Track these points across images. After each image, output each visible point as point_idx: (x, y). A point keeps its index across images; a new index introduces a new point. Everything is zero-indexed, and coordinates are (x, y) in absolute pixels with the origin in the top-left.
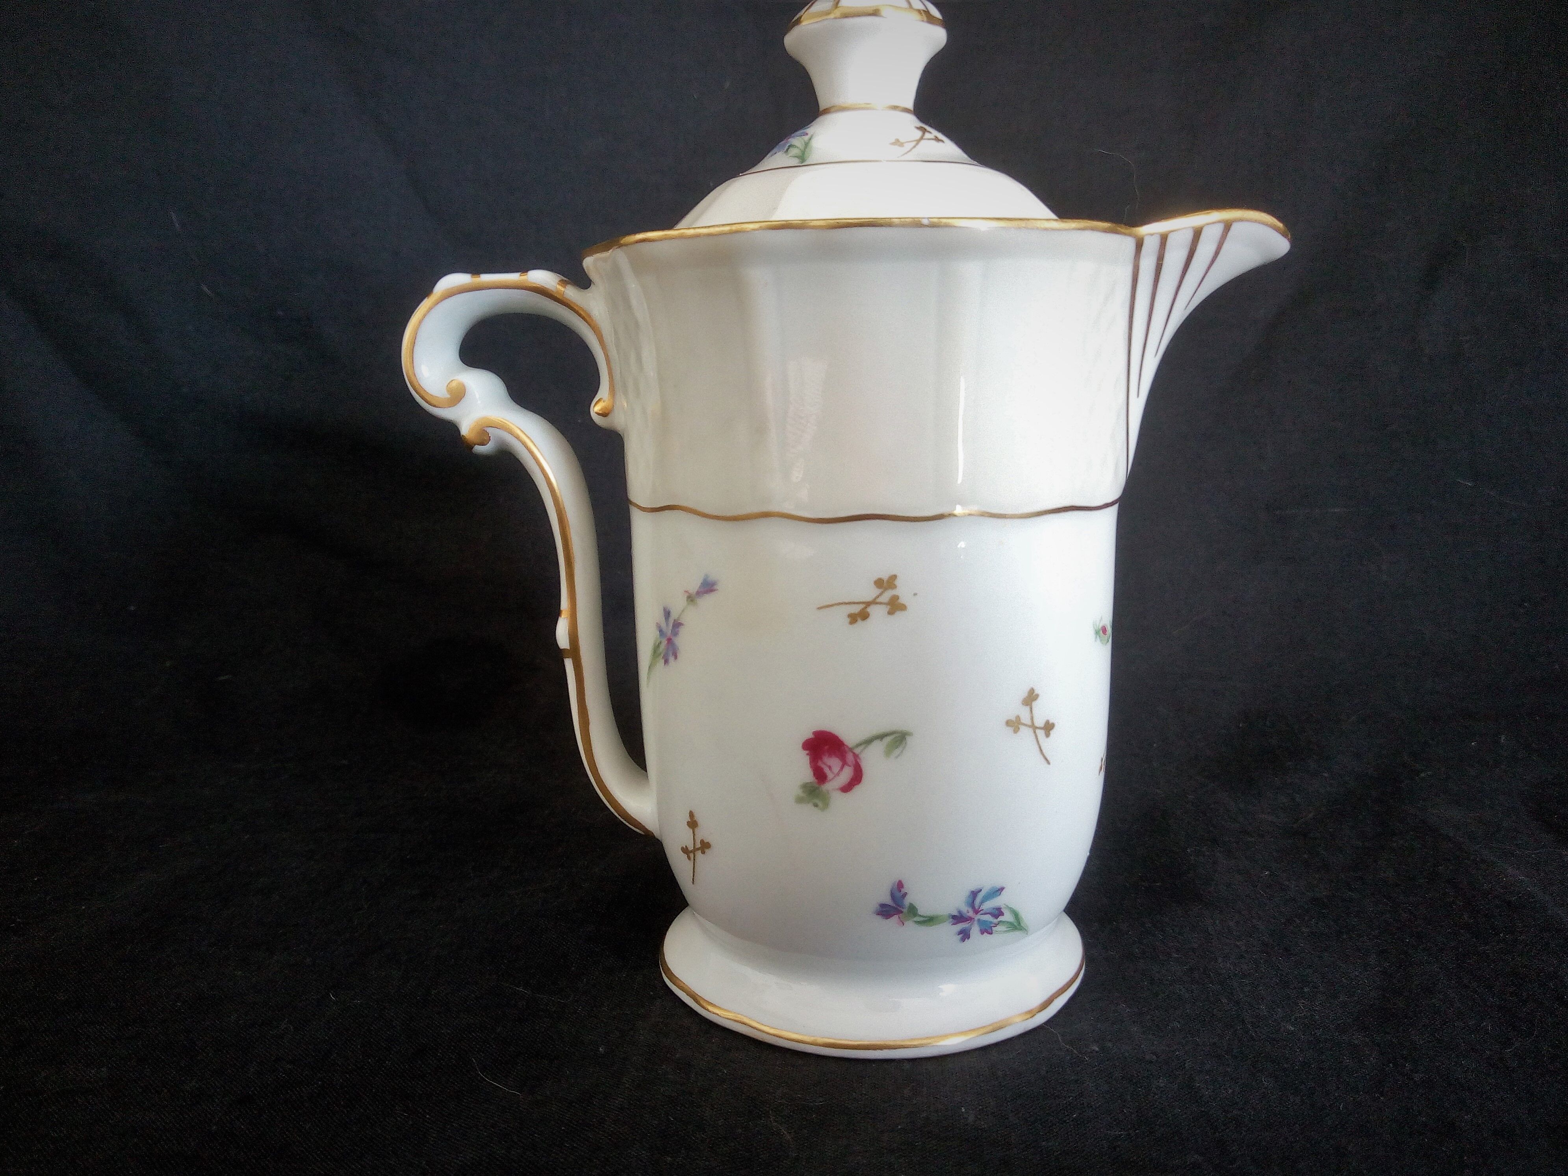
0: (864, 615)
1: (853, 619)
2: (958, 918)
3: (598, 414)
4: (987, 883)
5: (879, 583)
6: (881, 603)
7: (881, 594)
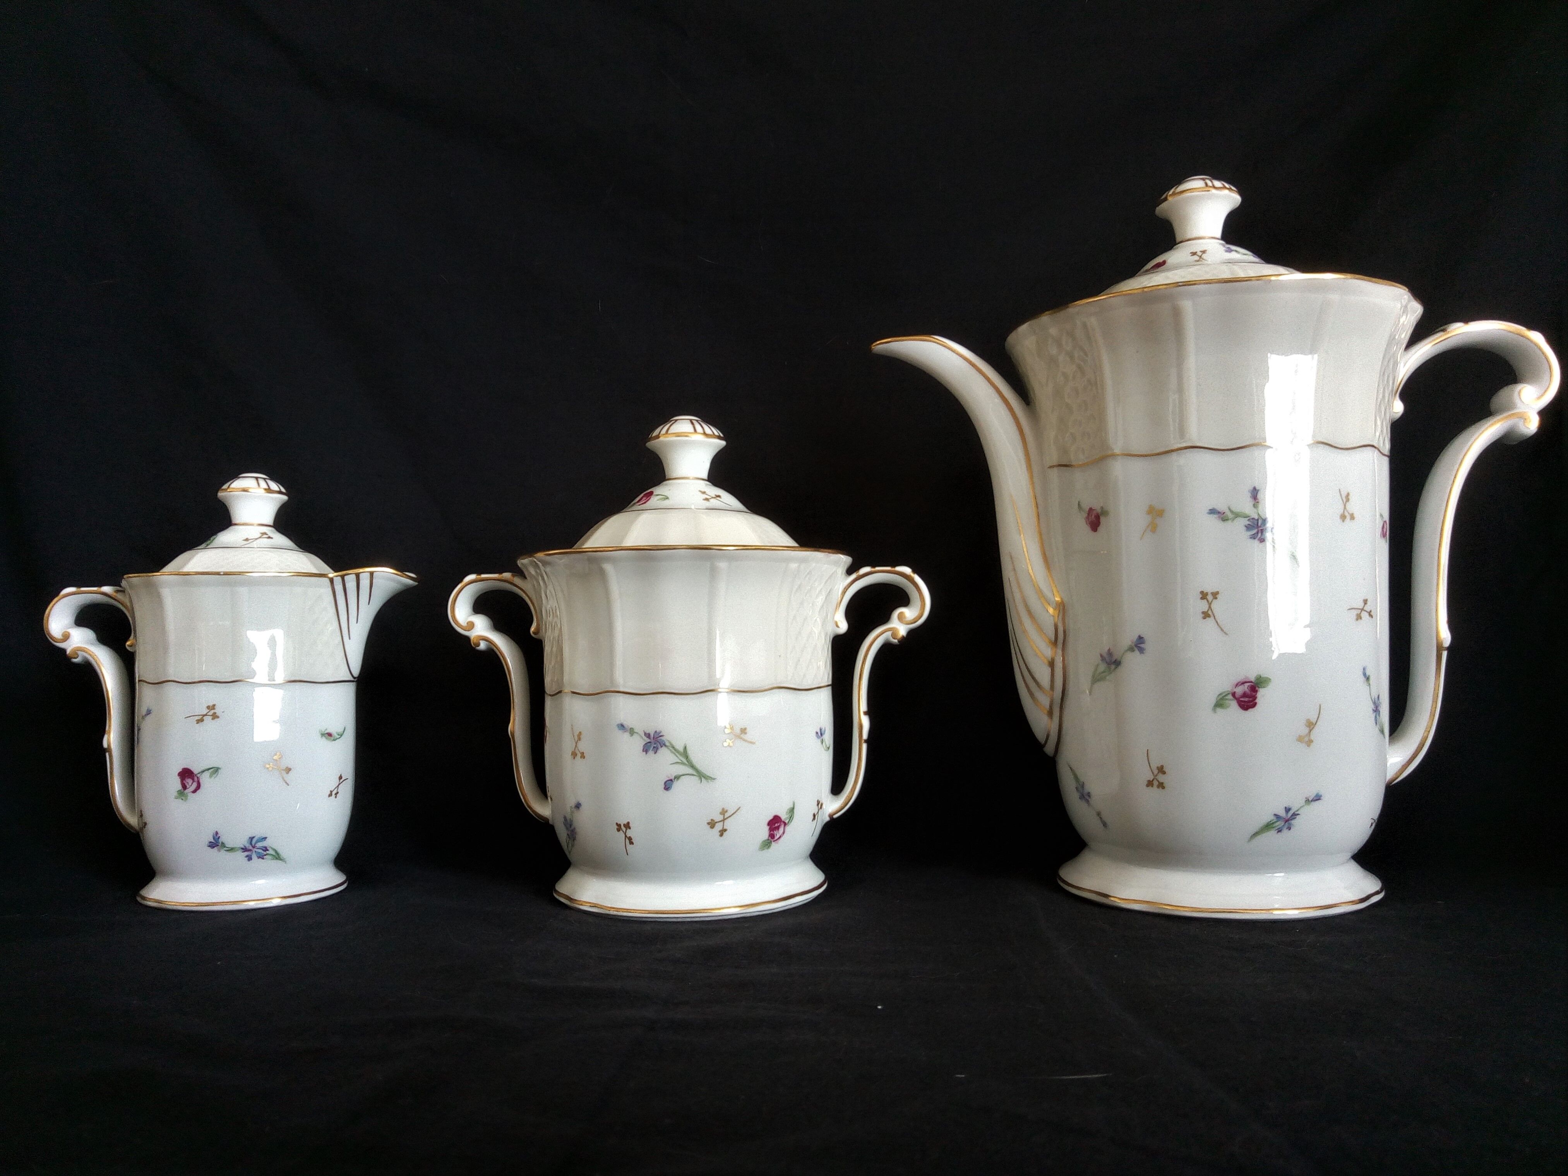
0: (201, 720)
1: (198, 721)
2: (245, 849)
3: (128, 646)
4: (258, 834)
5: (208, 707)
6: (209, 715)
7: (209, 711)
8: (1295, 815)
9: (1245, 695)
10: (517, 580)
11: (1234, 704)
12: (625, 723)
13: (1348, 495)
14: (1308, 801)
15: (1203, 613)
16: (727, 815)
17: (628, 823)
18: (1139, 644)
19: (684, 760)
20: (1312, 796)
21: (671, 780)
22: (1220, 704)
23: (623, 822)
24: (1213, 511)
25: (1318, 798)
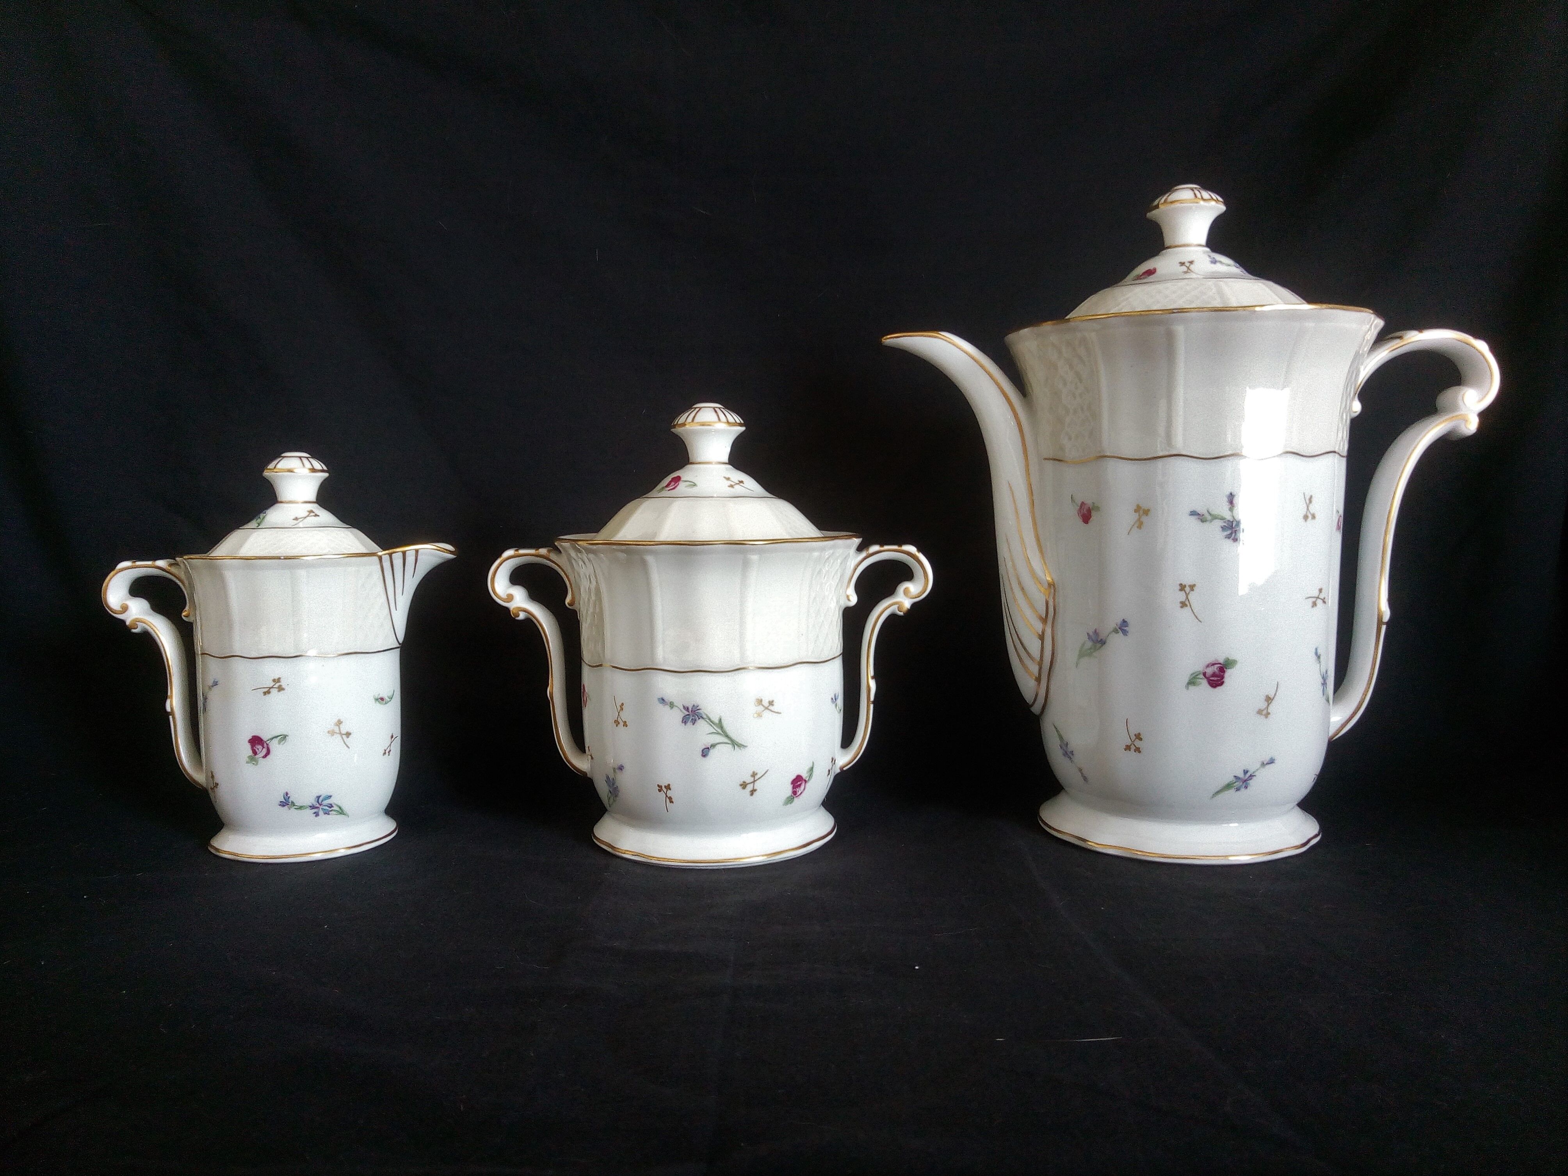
0: (268, 692)
1: (265, 693)
2: (312, 807)
3: (184, 616)
4: (324, 793)
5: (274, 680)
6: (275, 688)
7: (275, 684)
8: (1251, 776)
9: (1214, 675)
10: (553, 556)
11: (1204, 682)
12: (665, 699)
13: (1311, 497)
14: (1263, 765)
15: (1182, 603)
16: (757, 777)
17: (669, 785)
18: (1123, 627)
19: (720, 731)
20: (1267, 759)
21: (708, 748)
22: (1192, 682)
23: (664, 784)
24: (1193, 513)
25: (1272, 761)
